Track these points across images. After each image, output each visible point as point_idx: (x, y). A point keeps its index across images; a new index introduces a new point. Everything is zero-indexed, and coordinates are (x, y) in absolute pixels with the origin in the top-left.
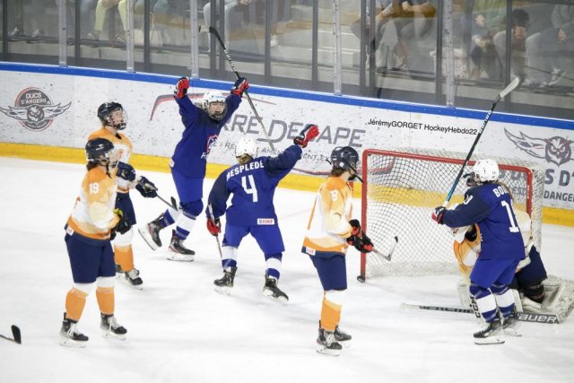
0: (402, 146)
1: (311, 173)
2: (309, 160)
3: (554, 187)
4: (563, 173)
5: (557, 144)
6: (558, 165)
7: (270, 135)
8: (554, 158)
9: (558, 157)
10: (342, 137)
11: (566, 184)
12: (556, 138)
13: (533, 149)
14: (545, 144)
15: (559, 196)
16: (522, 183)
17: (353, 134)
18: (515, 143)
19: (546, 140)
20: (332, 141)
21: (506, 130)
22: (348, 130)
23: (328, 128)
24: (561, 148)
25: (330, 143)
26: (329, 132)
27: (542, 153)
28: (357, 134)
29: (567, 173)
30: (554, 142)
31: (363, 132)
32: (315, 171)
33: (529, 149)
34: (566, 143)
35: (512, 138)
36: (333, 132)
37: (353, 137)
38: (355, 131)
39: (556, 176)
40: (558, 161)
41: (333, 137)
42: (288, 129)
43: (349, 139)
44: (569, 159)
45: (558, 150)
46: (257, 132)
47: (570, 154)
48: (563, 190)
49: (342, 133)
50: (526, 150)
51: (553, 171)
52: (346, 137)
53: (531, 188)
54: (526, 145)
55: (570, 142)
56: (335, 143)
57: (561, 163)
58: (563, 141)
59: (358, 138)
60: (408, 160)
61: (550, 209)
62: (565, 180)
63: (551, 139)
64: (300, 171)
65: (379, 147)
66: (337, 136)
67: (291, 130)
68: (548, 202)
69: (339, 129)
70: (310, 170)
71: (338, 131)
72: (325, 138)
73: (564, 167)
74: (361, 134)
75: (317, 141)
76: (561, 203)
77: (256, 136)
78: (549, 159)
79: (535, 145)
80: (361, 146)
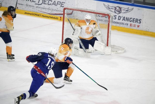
0: (75, 7)
1: (50, 14)
2: (49, 10)
3: (117, 20)
4: (119, 16)
5: (118, 8)
6: (118, 14)
7: (39, 3)
8: (117, 12)
9: (118, 12)
10: (59, 4)
11: (120, 19)
12: (118, 7)
13: (111, 10)
14: (114, 8)
15: (118, 23)
16: (107, 19)
17: (62, 3)
18: (106, 8)
19: (115, 7)
20: (56, 5)
21: (104, 4)
22: (60, 2)
23: (55, 1)
24: (119, 10)
25: (55, 5)
26: (55, 3)
27: (114, 11)
28: (63, 3)
29: (120, 17)
30: (117, 8)
31: (65, 3)
32: (51, 13)
33: (110, 9)
34: (120, 8)
35: (106, 6)
36: (56, 2)
37: (62, 4)
38: (62, 2)
39: (117, 17)
40: (118, 13)
41: (56, 4)
42: (44, 1)
43: (60, 5)
44: (121, 13)
45: (118, 10)
46: (35, 2)
47: (121, 11)
48: (119, 21)
49: (59, 3)
50: (109, 10)
51: (116, 16)
52: (60, 4)
53: (109, 20)
54: (109, 8)
55: (121, 8)
56: (57, 6)
57: (119, 14)
58: (119, 7)
59: (63, 5)
60: (76, 11)
61: (115, 26)
62: (119, 19)
63: (116, 7)
64: (47, 13)
65: (69, 7)
66: (57, 4)
67: (45, 2)
68: (114, 24)
69: (58, 2)
70: (49, 13)
71: (58, 3)
72: (54, 4)
73: (120, 15)
74: (64, 4)
75: (52, 5)
76: (118, 25)
77: (35, 3)
78: (115, 12)
79: (112, 8)
80: (64, 7)
